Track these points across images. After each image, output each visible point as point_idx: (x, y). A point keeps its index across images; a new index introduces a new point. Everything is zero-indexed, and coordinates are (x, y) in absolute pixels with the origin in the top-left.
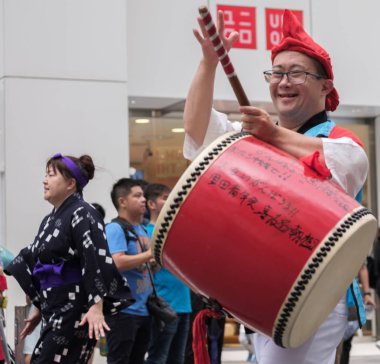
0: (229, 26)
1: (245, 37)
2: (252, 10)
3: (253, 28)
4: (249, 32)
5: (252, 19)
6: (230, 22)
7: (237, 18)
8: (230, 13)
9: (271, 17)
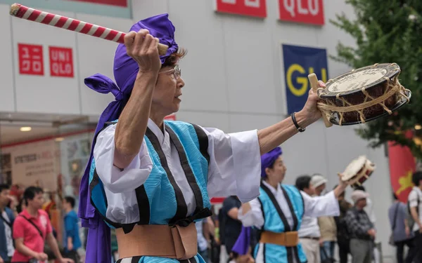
0: (26, 59)
1: (37, 66)
2: (40, 48)
3: (41, 60)
4: (39, 63)
5: (40, 53)
6: (27, 56)
7: (31, 53)
8: (26, 50)
9: (53, 53)
